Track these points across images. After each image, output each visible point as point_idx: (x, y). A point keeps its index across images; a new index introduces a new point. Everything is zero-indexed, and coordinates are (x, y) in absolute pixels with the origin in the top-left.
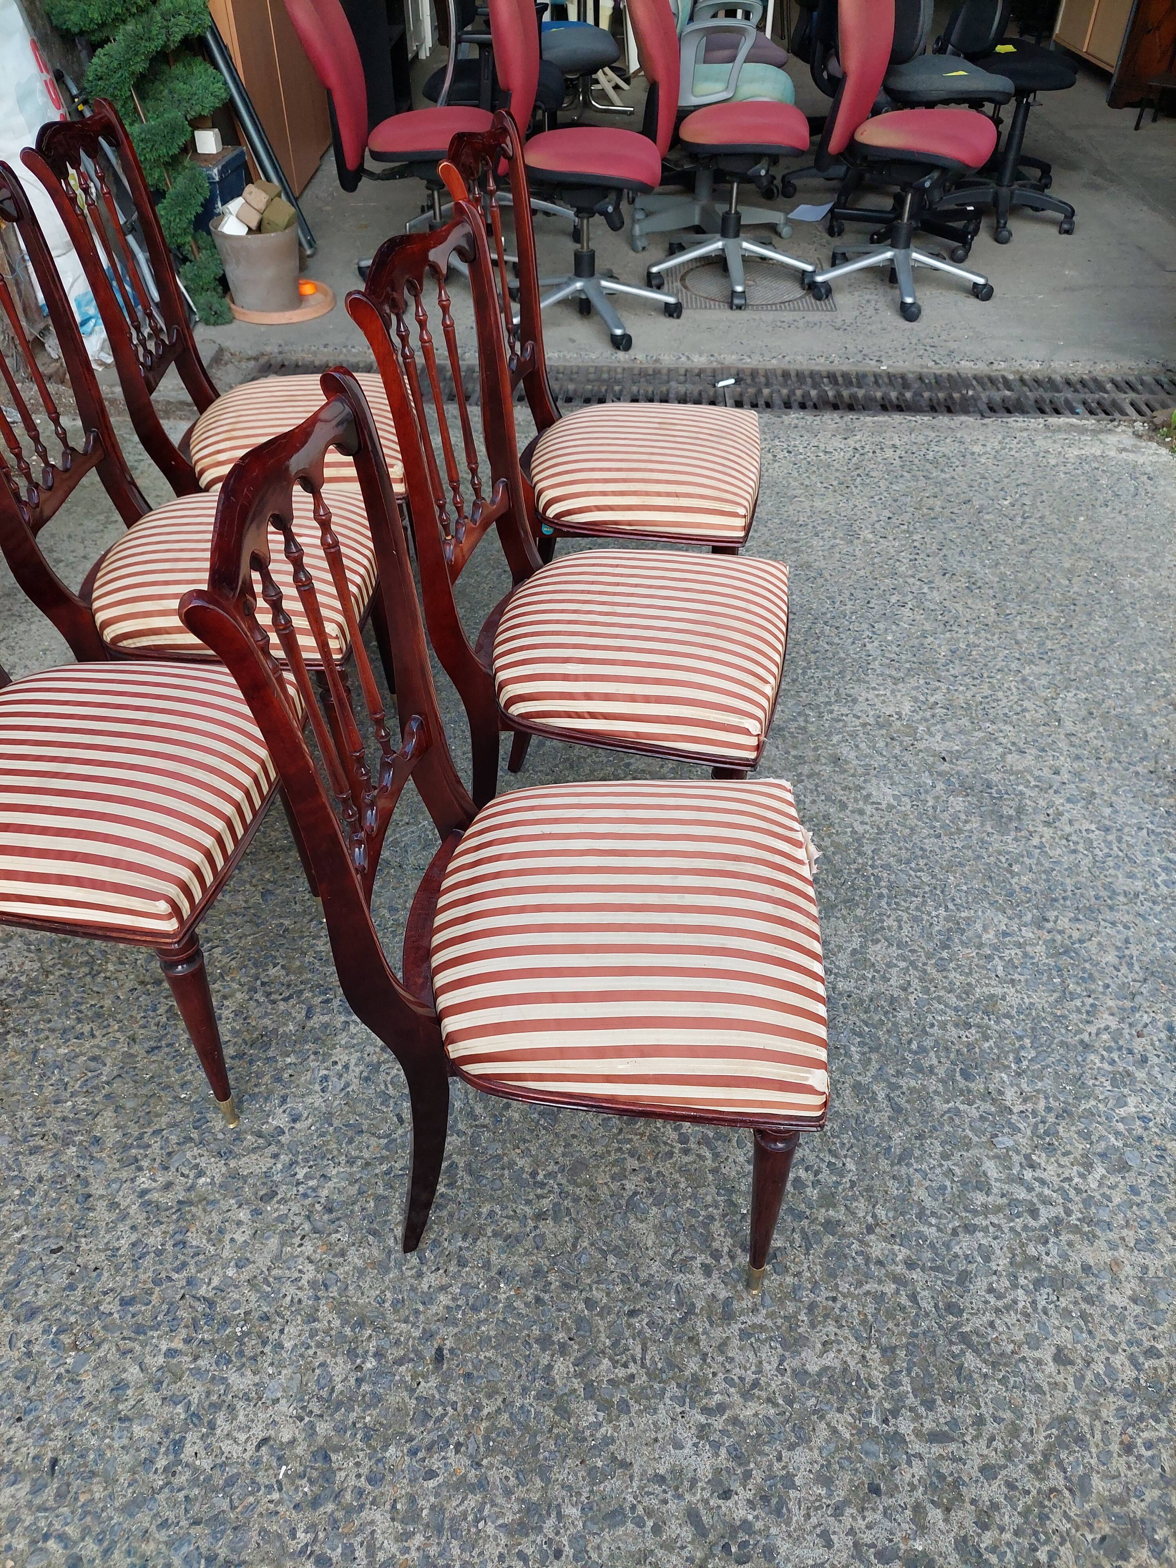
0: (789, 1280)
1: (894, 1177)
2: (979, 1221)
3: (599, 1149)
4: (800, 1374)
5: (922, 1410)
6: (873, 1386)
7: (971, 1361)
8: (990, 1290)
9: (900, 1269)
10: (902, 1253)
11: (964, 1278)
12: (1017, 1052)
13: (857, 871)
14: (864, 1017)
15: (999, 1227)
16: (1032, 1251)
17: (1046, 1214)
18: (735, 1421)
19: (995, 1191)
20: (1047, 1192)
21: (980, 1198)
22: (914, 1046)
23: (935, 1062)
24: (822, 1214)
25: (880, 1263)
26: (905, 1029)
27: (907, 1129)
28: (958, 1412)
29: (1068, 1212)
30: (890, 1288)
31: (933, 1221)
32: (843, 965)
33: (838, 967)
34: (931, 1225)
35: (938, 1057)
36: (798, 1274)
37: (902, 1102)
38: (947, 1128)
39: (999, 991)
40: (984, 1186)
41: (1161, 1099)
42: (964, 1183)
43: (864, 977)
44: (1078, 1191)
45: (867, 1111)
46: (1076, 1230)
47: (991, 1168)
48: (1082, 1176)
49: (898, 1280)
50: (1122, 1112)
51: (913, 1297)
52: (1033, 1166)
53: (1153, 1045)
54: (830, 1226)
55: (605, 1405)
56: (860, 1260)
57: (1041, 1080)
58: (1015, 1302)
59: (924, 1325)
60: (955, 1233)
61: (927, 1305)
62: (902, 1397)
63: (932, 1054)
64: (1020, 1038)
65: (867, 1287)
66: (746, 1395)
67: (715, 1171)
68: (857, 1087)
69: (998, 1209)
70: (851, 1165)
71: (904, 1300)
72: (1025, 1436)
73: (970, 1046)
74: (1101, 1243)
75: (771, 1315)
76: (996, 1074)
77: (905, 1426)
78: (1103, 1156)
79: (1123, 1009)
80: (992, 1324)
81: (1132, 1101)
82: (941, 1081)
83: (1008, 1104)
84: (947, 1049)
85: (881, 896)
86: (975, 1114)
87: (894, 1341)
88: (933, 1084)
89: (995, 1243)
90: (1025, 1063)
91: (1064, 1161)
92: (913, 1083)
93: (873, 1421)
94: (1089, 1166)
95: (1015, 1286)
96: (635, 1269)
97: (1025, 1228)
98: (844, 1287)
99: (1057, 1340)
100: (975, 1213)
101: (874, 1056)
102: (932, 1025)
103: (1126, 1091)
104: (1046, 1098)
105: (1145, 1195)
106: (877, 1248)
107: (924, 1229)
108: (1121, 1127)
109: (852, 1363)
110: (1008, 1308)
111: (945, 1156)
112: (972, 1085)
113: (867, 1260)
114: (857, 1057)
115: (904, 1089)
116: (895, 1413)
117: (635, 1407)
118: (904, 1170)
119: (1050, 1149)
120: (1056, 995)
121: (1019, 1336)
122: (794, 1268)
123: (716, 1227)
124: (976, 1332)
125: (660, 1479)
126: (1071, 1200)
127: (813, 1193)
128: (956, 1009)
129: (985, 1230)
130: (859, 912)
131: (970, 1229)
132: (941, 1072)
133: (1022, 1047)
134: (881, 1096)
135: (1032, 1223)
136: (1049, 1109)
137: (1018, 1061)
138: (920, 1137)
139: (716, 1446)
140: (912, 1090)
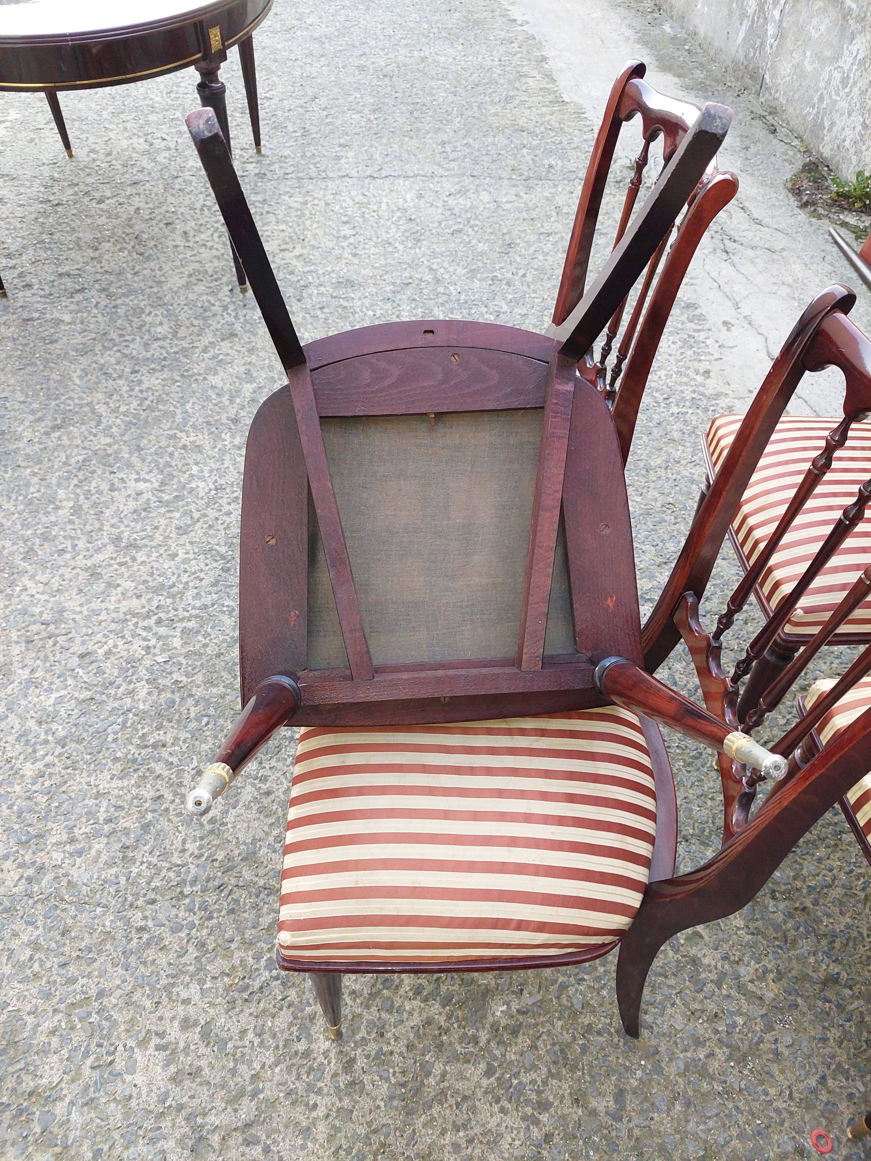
2: (196, 612)
8: (201, 580)
12: (125, 728)
13: (210, 918)
15: (184, 610)
16: (169, 601)
17: (150, 622)
19: (179, 630)
20: (144, 634)
21: (191, 624)
22: (206, 719)
23: (192, 709)
26: (208, 733)
29: (136, 624)
31: (225, 609)
32: (249, 788)
33: (253, 785)
35: (189, 714)
38: (198, 663)
39: (115, 784)
40: (186, 631)
41: (26, 707)
42: (198, 632)
44: (123, 637)
46: (136, 615)
47: (177, 642)
48: (115, 646)
50: (63, 693)
52: (147, 648)
57: (113, 708)
58: (189, 576)
60: (213, 605)
63: (193, 715)
64: (115, 740)
69: (182, 620)
72: (206, 526)
73: (159, 728)
74: (124, 610)
76: (147, 708)
78: (94, 661)
79: (10, 783)
80: (207, 565)
81: (50, 702)
82: (192, 696)
83: (147, 686)
84: (179, 722)
85: (194, 882)
86: (176, 676)
88: (198, 692)
89: (190, 601)
90: (120, 720)
91: (124, 653)
92: (214, 690)
94: (109, 653)
95: (187, 583)
97: (168, 612)
99: (172, 562)
100: (197, 616)
102: (184, 741)
103: (51, 709)
104: (116, 694)
105: (78, 640)
108: (70, 681)
110: (195, 573)
111: (205, 646)
112: (170, 696)
115: (222, 685)
119: (130, 660)
120: (64, 789)
121: (193, 562)
124: (216, 561)
126: (131, 631)
128: (159, 759)
129: (194, 608)
130: (220, 855)
131: (205, 607)
132: (190, 702)
133: (116, 733)
135: (162, 615)
136: (118, 687)
137: (125, 721)
140: (217, 686)
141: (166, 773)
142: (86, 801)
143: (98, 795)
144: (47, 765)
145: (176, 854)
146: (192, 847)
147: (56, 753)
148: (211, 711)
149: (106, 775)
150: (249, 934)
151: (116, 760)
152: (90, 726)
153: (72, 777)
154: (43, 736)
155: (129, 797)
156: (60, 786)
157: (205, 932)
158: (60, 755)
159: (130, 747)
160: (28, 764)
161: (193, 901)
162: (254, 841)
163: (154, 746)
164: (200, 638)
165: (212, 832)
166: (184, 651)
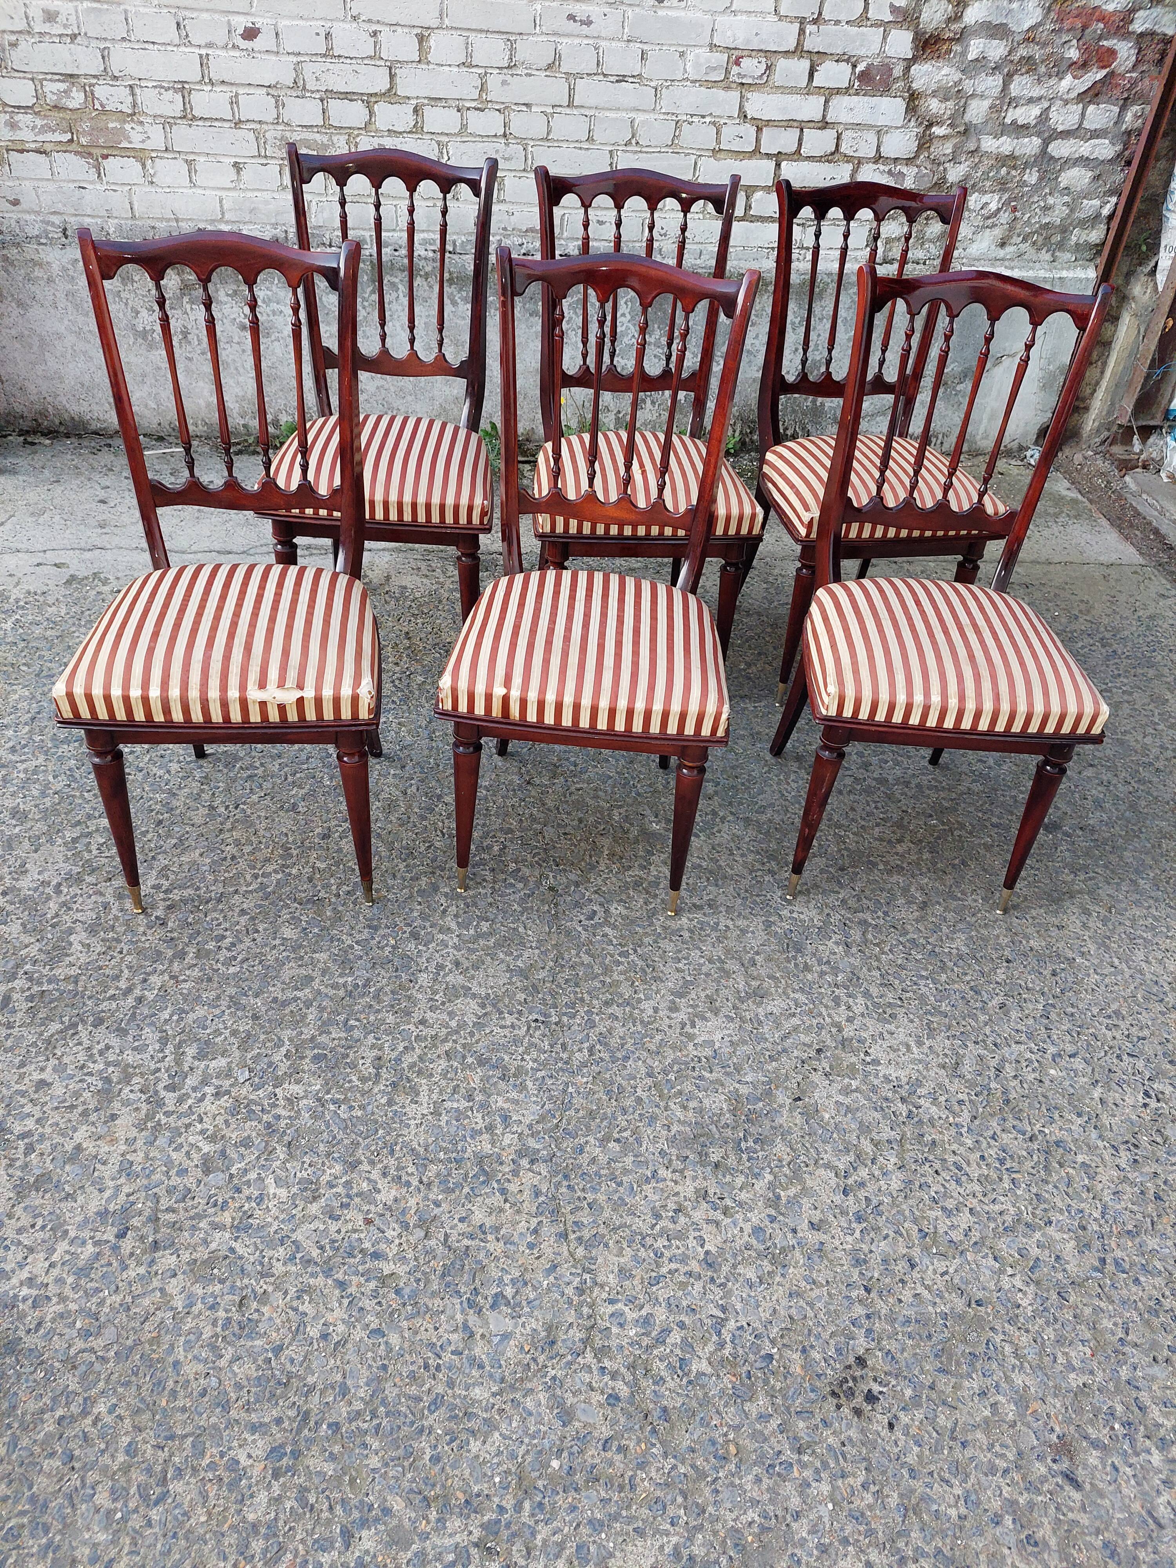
0: (141, 929)
1: (218, 997)
2: (170, 1048)
3: (261, 833)
4: (70, 931)
5: (27, 994)
6: (51, 969)
7: (55, 1027)
8: (108, 1047)
9: (137, 992)
10: (150, 996)
11: (122, 1032)
12: (346, 1100)
13: (582, 1000)
14: (387, 989)
15: (161, 1061)
16: (136, 1080)
17: (170, 1098)
18: (49, 898)
19: (196, 1063)
20: (190, 1102)
21: (191, 1051)
22: (352, 1022)
23: (333, 1036)
24: (192, 951)
25: (145, 980)
26: (372, 1018)
27: (264, 1009)
28: (20, 1015)
29: (167, 1114)
30: (123, 985)
31: (175, 1018)
34: (171, 1016)
35: (340, 1039)
36: (145, 934)
37: (292, 1007)
38: (263, 1037)
39: (423, 1098)
40: (201, 1056)
41: (283, 1221)
42: (207, 1043)
43: (435, 993)
44: (188, 1126)
45: (283, 983)
46: (149, 1117)
47: (219, 1063)
48: (202, 1132)
49: (129, 990)
50: (270, 1181)
51: (113, 997)
52: (217, 1095)
53: (355, 1231)
54: (182, 955)
55: (75, 840)
56: (149, 969)
57: (311, 1117)
58: (94, 1062)
59: (89, 1003)
60: (163, 1031)
61: (105, 1005)
62: (40, 984)
63: (343, 1035)
64: (362, 1107)
65: (126, 971)
66: (64, 904)
67: (236, 892)
68: (310, 979)
69: (178, 1062)
70: (232, 970)
71: (111, 992)
73: (353, 1066)
74: (134, 1133)
75: (116, 918)
76: (320, 1081)
77: (18, 983)
78: (223, 1153)
79: (404, 1212)
80: (80, 1044)
81: (283, 1193)
82: (313, 1038)
83: (286, 1086)
84: (349, 1047)
85: (546, 1015)
86: (276, 1058)
87: (80, 984)
88: (310, 1032)
89: (146, 1056)
90: (332, 1107)
91: (220, 1120)
92: (310, 1017)
93: (28, 967)
94: (212, 1139)
95: (108, 1064)
96: (165, 852)
97: (158, 1079)
98: (129, 958)
99: (56, 1085)
100: (178, 1046)
101: (342, 993)
102: (378, 1039)
103: (295, 1190)
104: (290, 1117)
105: (175, 1181)
106: (156, 980)
107: (169, 1011)
108: (253, 1176)
109: (71, 959)
110: (90, 1056)
111: (234, 1033)
112: (307, 1060)
113: (149, 974)
114: (341, 981)
116: (30, 979)
117: (69, 854)
118: (224, 1003)
119: (234, 1112)
120: (421, 1150)
121: (65, 1060)
122: (149, 932)
123: (191, 891)
125: (23, 865)
126: (179, 1118)
127: (211, 946)
128: (398, 1060)
129: (161, 1051)
130: (521, 996)
131: (164, 1041)
132: (323, 1039)
133: (351, 1108)
134: (299, 994)
135: (161, 1085)
136: (278, 1117)
137: (335, 1102)
138: (255, 1017)
139: (36, 890)
140: (305, 1016)
141: (418, 1051)
142: (443, 1123)
143: (436, 1113)
144: (385, 1175)
145: (516, 1032)
146: (509, 1020)
147: (369, 1168)
148: (341, 1018)
149: (411, 1109)
150: (597, 970)
151: (390, 1103)
152: (334, 1138)
153: (405, 1145)
154: (340, 1189)
155: (443, 1083)
156: (417, 1155)
157: (595, 1002)
158: (372, 1163)
159: (376, 1090)
160: (378, 1197)
161: (565, 1014)
162: (509, 970)
163: (378, 1068)
164: (219, 1039)
165: (494, 1006)
166: (237, 1054)
